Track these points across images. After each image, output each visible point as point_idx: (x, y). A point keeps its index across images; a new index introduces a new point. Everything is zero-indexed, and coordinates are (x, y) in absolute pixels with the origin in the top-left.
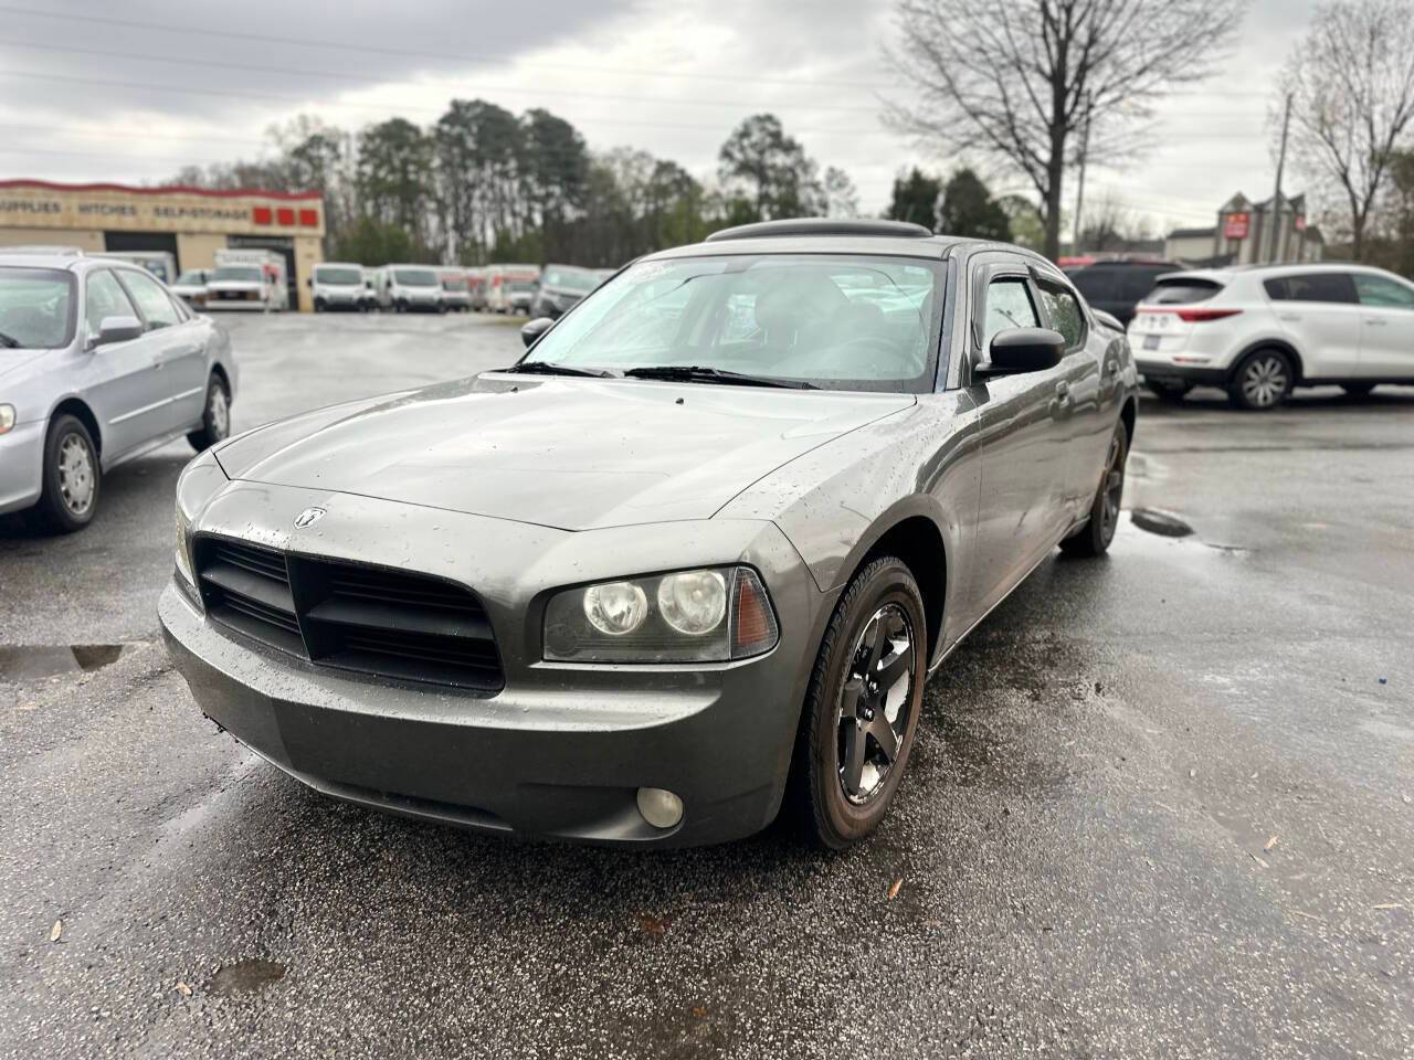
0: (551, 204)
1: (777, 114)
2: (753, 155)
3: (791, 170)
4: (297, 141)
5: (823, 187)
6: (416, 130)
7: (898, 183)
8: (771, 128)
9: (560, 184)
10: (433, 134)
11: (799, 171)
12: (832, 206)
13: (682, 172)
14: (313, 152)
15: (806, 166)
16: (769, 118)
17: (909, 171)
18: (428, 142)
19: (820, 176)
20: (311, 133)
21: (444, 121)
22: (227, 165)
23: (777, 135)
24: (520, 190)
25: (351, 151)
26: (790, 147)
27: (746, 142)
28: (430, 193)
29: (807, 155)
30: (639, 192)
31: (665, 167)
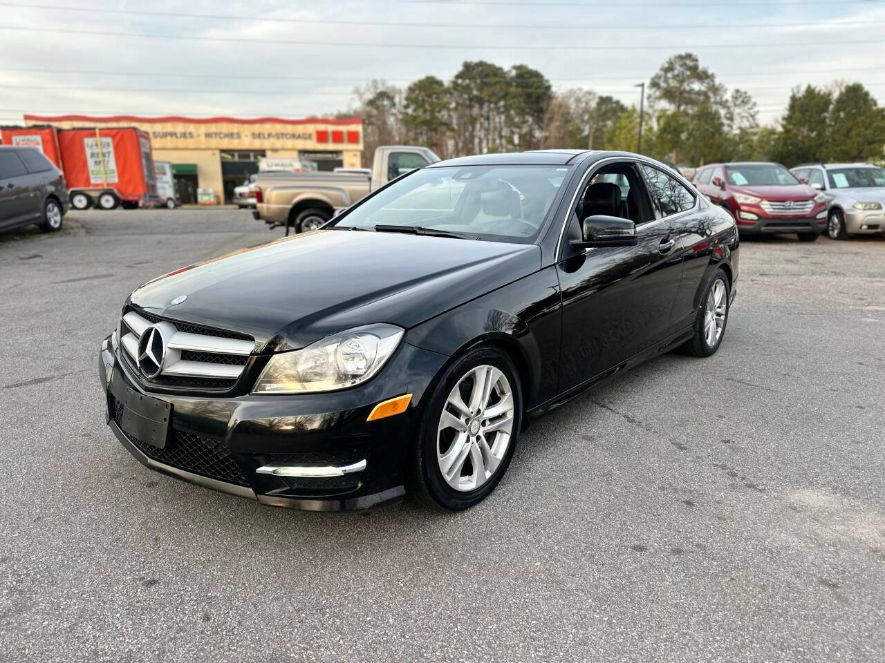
0: (525, 130)
1: (694, 53)
2: (673, 83)
3: (705, 94)
4: (369, 96)
5: (730, 104)
6: (440, 83)
7: (793, 98)
8: (690, 63)
9: (532, 115)
10: (451, 85)
11: (711, 94)
12: (736, 117)
13: (618, 102)
14: (379, 103)
15: (715, 90)
16: (689, 56)
17: (804, 88)
18: (448, 91)
19: (728, 96)
20: (379, 91)
21: (458, 77)
22: (332, 115)
23: (694, 69)
24: (506, 122)
25: (400, 100)
26: (703, 76)
27: (669, 75)
28: (448, 125)
29: (717, 81)
30: (586, 117)
31: (605, 101)
